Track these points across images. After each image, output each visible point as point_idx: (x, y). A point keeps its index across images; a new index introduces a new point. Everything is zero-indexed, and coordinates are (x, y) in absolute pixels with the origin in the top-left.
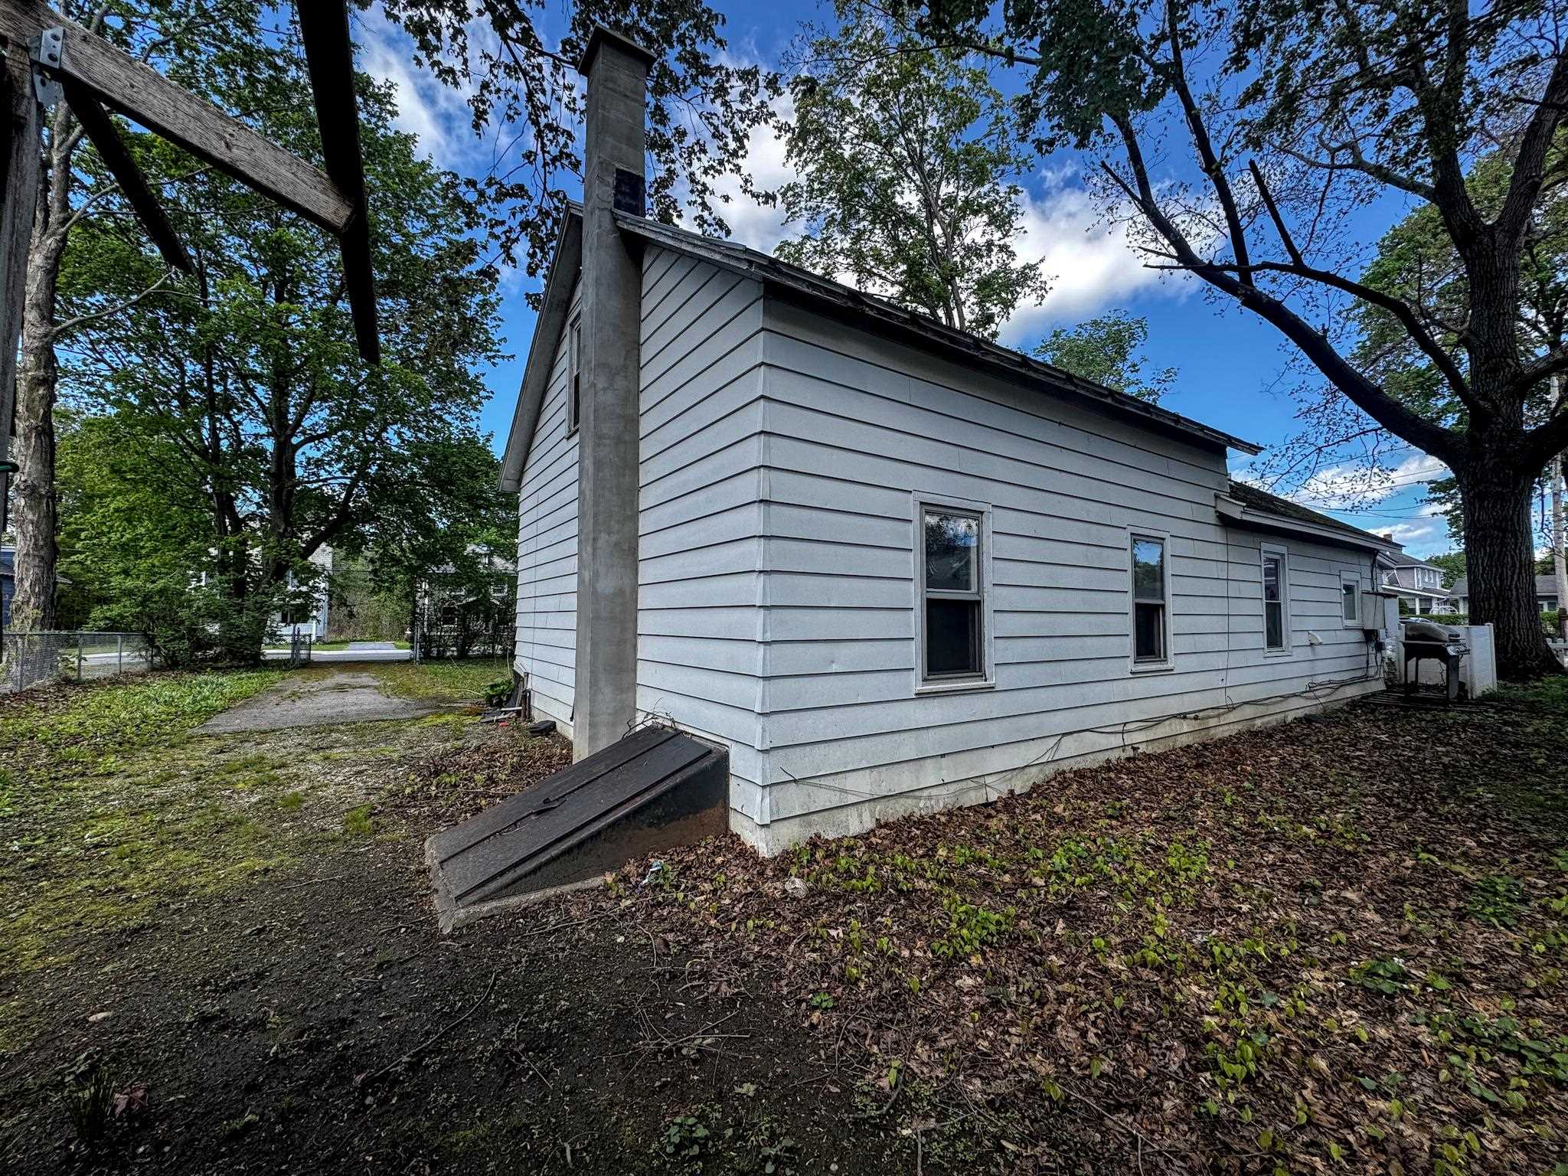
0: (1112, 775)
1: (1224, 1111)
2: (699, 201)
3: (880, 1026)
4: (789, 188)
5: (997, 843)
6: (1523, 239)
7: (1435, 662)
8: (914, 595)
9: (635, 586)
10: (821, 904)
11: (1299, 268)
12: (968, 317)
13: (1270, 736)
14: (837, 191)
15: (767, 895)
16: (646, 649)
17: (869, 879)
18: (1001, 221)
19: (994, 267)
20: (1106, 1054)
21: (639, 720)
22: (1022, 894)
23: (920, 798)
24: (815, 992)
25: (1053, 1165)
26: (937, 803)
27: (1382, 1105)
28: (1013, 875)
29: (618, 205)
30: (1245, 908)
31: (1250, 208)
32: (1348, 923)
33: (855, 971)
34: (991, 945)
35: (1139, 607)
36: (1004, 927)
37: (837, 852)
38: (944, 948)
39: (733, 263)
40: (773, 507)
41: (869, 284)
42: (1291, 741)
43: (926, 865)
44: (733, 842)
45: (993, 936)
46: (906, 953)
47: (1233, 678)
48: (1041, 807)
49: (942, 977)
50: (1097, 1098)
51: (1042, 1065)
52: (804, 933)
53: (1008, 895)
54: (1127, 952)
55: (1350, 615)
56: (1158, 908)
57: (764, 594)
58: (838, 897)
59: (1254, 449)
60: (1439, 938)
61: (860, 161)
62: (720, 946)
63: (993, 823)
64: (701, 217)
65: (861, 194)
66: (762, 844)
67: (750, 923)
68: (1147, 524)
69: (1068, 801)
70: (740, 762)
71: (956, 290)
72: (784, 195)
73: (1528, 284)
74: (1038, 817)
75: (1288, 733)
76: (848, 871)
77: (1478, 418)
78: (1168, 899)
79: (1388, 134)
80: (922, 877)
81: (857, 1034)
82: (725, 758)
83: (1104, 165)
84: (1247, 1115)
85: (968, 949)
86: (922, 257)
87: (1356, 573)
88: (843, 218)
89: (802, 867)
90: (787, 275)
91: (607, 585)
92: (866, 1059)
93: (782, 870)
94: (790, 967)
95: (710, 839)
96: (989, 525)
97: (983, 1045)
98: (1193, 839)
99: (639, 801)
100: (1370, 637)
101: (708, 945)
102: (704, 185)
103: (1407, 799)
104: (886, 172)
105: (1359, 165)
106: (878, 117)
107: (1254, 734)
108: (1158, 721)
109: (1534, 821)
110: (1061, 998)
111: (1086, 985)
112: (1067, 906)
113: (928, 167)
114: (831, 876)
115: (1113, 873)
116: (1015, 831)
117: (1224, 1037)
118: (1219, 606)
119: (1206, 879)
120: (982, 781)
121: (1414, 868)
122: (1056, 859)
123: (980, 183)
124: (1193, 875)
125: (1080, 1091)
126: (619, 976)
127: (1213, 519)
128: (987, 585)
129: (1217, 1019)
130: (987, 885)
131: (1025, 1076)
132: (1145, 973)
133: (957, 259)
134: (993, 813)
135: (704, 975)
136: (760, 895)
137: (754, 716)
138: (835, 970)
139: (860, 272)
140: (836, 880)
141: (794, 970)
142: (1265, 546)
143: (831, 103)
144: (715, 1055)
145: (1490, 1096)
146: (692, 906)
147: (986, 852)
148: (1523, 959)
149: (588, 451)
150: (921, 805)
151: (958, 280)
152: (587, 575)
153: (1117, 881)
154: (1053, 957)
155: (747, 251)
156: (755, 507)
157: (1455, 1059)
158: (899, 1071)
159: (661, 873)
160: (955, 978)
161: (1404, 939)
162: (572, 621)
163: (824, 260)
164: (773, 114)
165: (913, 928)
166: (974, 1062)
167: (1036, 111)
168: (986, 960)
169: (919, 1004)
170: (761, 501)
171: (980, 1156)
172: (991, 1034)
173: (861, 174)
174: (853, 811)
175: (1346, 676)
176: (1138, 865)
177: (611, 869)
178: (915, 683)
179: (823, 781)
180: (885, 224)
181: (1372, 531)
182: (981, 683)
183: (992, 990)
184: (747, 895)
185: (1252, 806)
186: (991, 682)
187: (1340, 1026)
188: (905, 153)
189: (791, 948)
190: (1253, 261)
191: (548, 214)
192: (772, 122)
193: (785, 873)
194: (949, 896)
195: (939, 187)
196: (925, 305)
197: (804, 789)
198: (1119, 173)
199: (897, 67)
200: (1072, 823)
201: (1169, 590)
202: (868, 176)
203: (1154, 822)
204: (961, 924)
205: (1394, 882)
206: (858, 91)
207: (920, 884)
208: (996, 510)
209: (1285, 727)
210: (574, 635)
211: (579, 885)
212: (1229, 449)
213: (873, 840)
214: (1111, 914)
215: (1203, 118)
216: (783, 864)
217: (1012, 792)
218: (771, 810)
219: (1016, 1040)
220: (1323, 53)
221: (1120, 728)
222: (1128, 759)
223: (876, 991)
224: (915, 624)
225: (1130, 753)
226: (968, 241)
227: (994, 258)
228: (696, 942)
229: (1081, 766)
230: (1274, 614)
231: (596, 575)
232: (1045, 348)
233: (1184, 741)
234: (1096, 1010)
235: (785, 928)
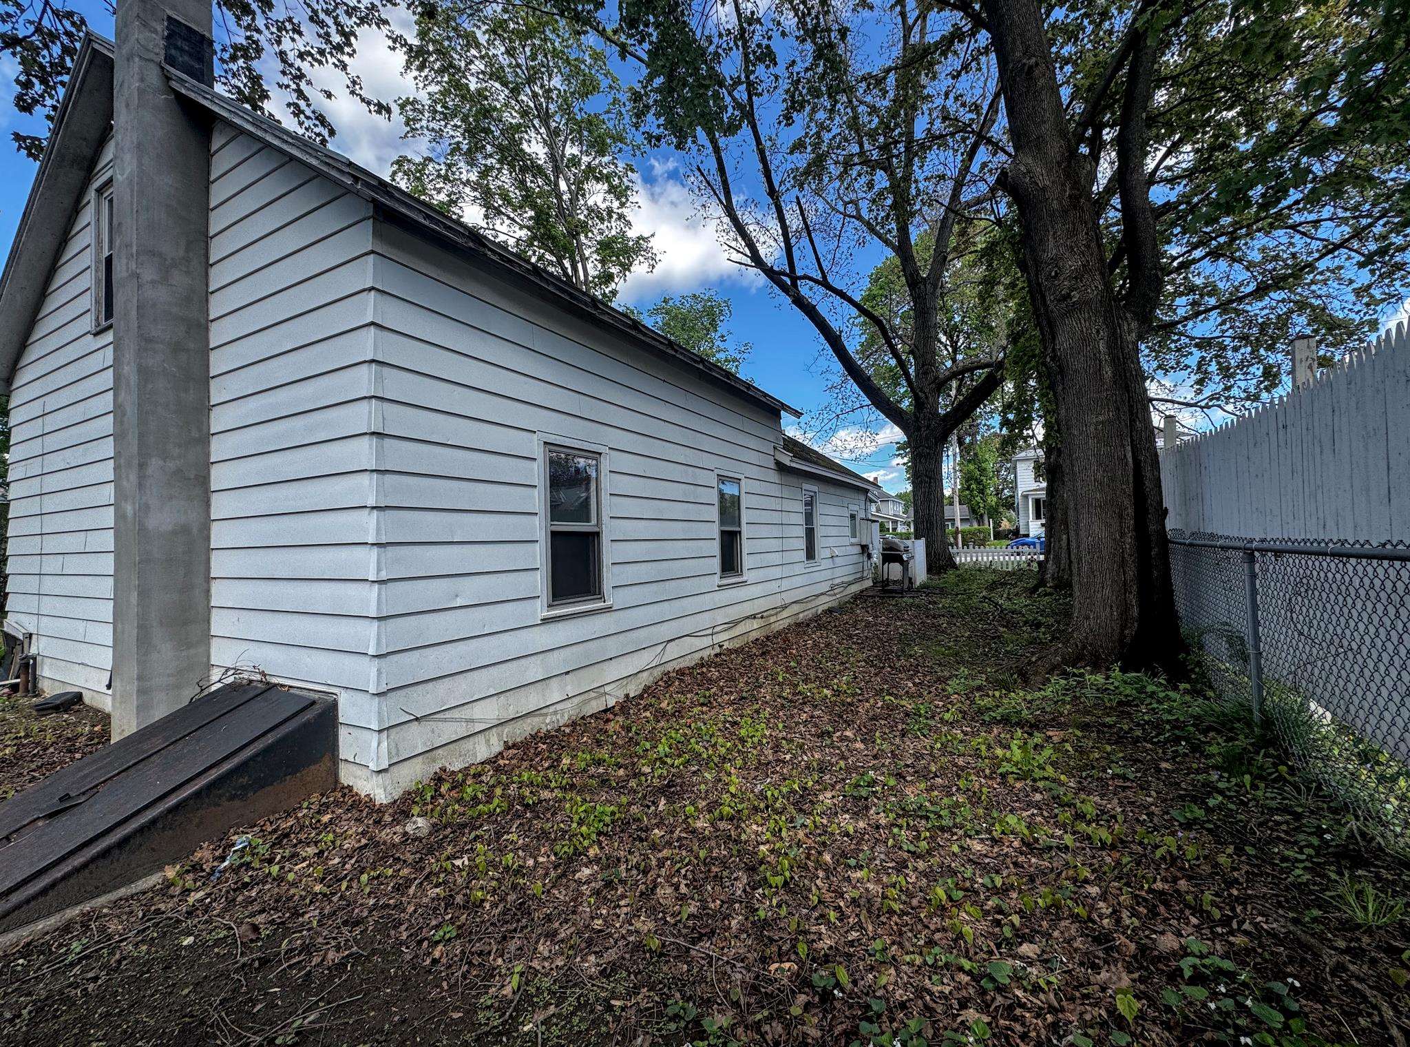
0: (704, 670)
1: (770, 914)
2: (294, 86)
3: (504, 938)
4: (407, 102)
5: (614, 743)
6: (939, 291)
7: (897, 565)
8: (539, 528)
9: (206, 523)
10: (446, 837)
11: (825, 284)
12: (592, 272)
13: (808, 625)
14: (462, 121)
15: (385, 843)
16: (220, 594)
17: (496, 801)
18: (619, 193)
19: (613, 232)
20: (693, 899)
21: (215, 678)
22: (633, 783)
23: (546, 715)
24: (437, 927)
25: (651, 1005)
26: (562, 716)
27: (859, 874)
28: (626, 768)
29: (170, 60)
30: (788, 757)
31: (797, 231)
32: (847, 754)
33: (479, 894)
34: (606, 834)
35: (723, 533)
36: (617, 816)
37: (464, 781)
38: (566, 849)
39: (334, 173)
40: (387, 441)
41: (498, 222)
42: (819, 627)
43: (551, 775)
44: (344, 796)
45: (608, 826)
46: (531, 862)
47: (786, 584)
48: (651, 705)
49: (564, 875)
50: (685, 936)
51: (644, 924)
52: (427, 870)
53: (622, 787)
54: (710, 812)
55: (854, 536)
56: (733, 771)
57: (378, 530)
58: (464, 826)
59: (798, 414)
60: (892, 752)
61: (486, 98)
62: (326, 912)
63: (611, 727)
64: (296, 106)
65: (487, 131)
66: (379, 791)
67: (364, 877)
68: (729, 469)
69: (671, 696)
70: (348, 709)
71: (580, 246)
72: (402, 107)
73: (940, 317)
74: (648, 714)
75: (819, 622)
76: (475, 798)
77: (919, 403)
78: (739, 762)
79: (874, 201)
80: (547, 787)
81: (480, 954)
82: (334, 705)
83: (699, 169)
84: (783, 912)
85: (586, 843)
86: (549, 208)
87: (857, 506)
88: (469, 150)
89: (426, 804)
90: (398, 200)
91: (163, 519)
92: (491, 973)
93: (403, 812)
94: (411, 909)
95: (315, 798)
96: (605, 465)
97: (598, 923)
98: (757, 711)
99: (214, 774)
100: (864, 548)
101: (312, 915)
102: (299, 69)
103: (880, 660)
104: (514, 117)
105: (859, 217)
106: (505, 60)
107: (798, 625)
108: (735, 623)
109: (940, 665)
110: (661, 864)
111: (680, 847)
112: (668, 786)
113: (554, 124)
114: (457, 807)
115: (702, 750)
116: (629, 729)
117: (771, 858)
118: (776, 532)
119: (764, 741)
120: (602, 690)
121: (882, 707)
122: (660, 748)
123: (602, 153)
124: (755, 740)
125: (673, 935)
126: (186, 985)
127: (773, 466)
128: (605, 519)
129: (767, 846)
130: (604, 782)
131: (631, 939)
132: (722, 825)
133: (582, 217)
134: (611, 716)
135: (307, 949)
136: (377, 844)
137: (367, 659)
138: (459, 899)
139: (488, 208)
140: (462, 809)
141: (415, 911)
142: (806, 486)
143: (455, 29)
144: (319, 1031)
145: (912, 848)
146: (291, 876)
147: (603, 753)
148: (931, 755)
149: (129, 355)
150: (548, 721)
151: (582, 237)
152: (129, 509)
153: (705, 756)
154: (656, 831)
155: (351, 164)
156: (366, 438)
157: (896, 830)
158: (522, 974)
159: (251, 848)
160: (574, 872)
161: (875, 757)
162: (107, 564)
163: (448, 187)
164: (386, 22)
165: (538, 838)
166: (590, 942)
167: (647, 107)
168: (601, 848)
169: (541, 904)
170: (373, 433)
171: (593, 1021)
172: (604, 912)
173: (488, 111)
174: (481, 738)
175: (851, 578)
176: (721, 740)
177: (173, 863)
178: (540, 609)
179: (448, 715)
180: (513, 167)
181: (865, 476)
182: (600, 605)
183: (606, 873)
184: (361, 848)
185: (795, 680)
186: (608, 603)
187: (840, 828)
188: (532, 105)
189: (411, 891)
190: (799, 273)
191: (53, 37)
192: (385, 29)
193: (407, 815)
194: (571, 799)
195: (564, 147)
196: (552, 253)
197: (427, 726)
198: (710, 178)
199: (523, 19)
200: (673, 715)
201: (744, 520)
202: (495, 114)
203: (732, 703)
204: (581, 823)
205: (871, 719)
206: (484, 28)
207: (545, 794)
208: (613, 452)
209: (817, 618)
210: (111, 580)
211: (122, 892)
212: (782, 412)
213: (501, 762)
214: (700, 784)
215: (767, 153)
216: (402, 808)
217: (627, 696)
218: (389, 753)
219: (625, 910)
220: (839, 130)
221: (709, 631)
222: (716, 655)
223: (501, 906)
224: (539, 555)
225: (717, 650)
226: (590, 203)
227: (614, 224)
228: (296, 914)
229: (682, 666)
230: (810, 534)
231: (145, 509)
232: (657, 311)
233: (754, 635)
234: (687, 865)
235: (405, 872)
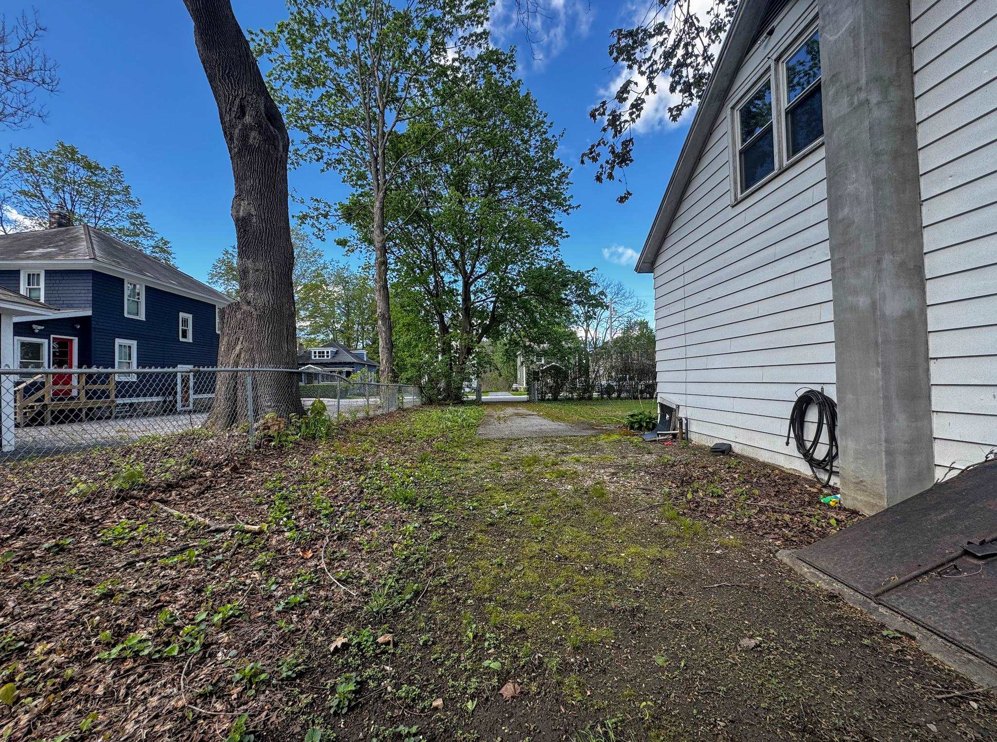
9: (924, 307)
91: (895, 306)
231: (882, 297)
